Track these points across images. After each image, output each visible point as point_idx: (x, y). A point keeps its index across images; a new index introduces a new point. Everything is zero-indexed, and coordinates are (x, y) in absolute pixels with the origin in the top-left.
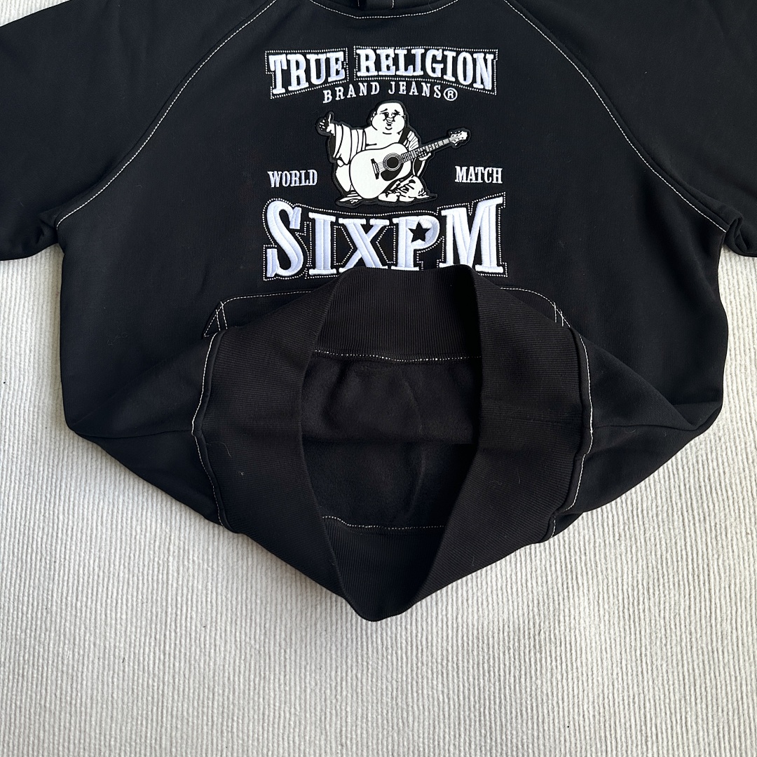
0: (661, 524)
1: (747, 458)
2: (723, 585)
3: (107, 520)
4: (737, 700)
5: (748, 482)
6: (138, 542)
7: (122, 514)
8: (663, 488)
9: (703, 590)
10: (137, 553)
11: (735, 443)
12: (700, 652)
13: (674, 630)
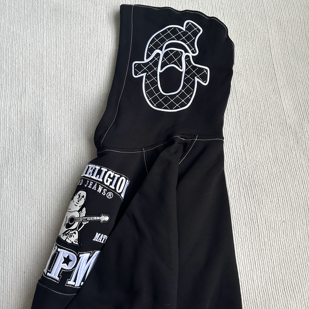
0: (236, 200)
1: (269, 173)
2: (263, 223)
3: (16, 216)
4: (273, 269)
5: (270, 182)
6: (29, 224)
7: (22, 213)
8: (236, 186)
9: (255, 225)
10: (29, 229)
11: (263, 167)
12: (256, 250)
13: (245, 242)
